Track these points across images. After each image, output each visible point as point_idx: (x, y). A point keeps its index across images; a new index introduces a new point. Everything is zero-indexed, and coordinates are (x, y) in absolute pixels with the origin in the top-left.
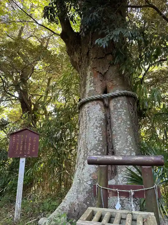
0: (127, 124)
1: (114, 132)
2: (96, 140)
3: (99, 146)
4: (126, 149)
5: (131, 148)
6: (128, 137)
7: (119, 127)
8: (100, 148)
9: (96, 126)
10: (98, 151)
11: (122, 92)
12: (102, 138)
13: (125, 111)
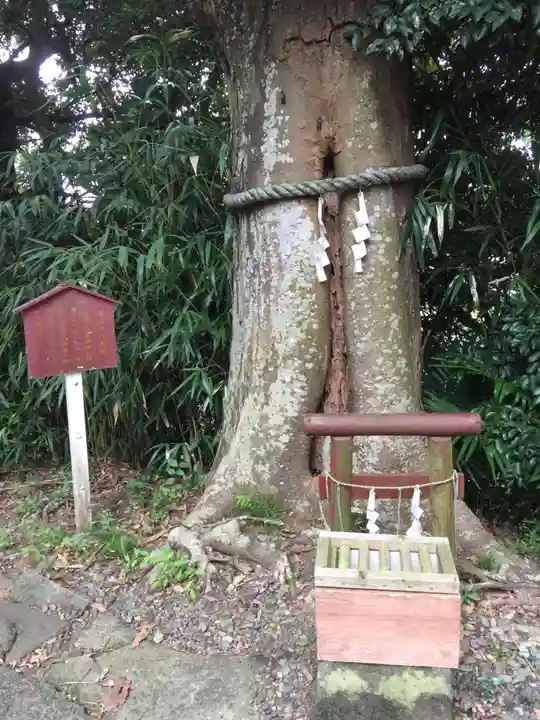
0: (390, 280)
1: (353, 304)
2: (302, 331)
3: (311, 346)
4: (385, 351)
5: (395, 347)
6: (392, 318)
7: (368, 291)
8: (312, 350)
9: (301, 288)
10: (306, 361)
11: (383, 172)
12: (319, 323)
13: (388, 239)
